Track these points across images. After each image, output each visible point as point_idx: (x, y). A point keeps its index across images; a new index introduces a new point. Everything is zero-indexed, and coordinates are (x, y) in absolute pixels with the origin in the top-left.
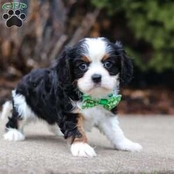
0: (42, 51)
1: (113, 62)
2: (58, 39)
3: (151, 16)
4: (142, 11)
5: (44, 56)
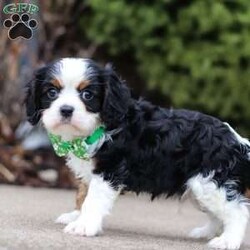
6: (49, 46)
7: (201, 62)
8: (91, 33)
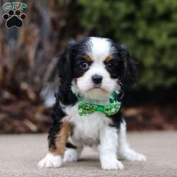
0: (35, 73)
1: (116, 64)
2: (49, 61)
3: (140, 35)
4: (131, 31)
5: (37, 79)
6: (56, 34)
7: (160, 35)
8: (84, 23)
